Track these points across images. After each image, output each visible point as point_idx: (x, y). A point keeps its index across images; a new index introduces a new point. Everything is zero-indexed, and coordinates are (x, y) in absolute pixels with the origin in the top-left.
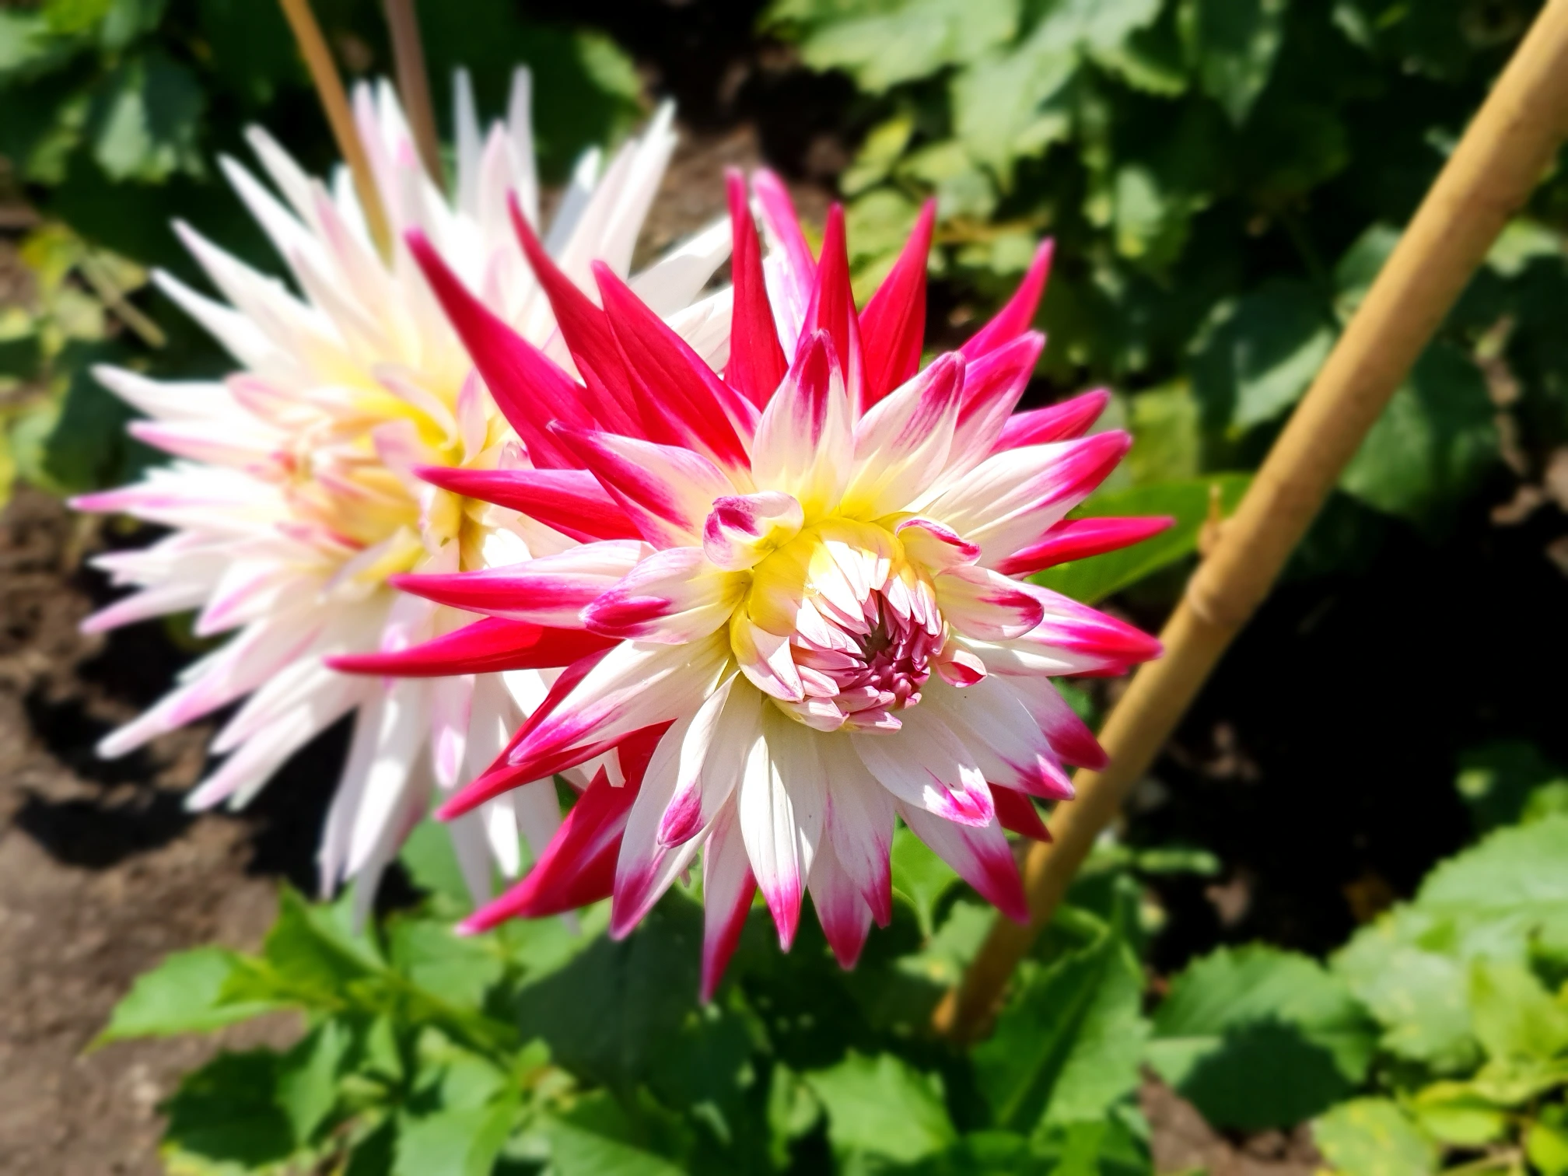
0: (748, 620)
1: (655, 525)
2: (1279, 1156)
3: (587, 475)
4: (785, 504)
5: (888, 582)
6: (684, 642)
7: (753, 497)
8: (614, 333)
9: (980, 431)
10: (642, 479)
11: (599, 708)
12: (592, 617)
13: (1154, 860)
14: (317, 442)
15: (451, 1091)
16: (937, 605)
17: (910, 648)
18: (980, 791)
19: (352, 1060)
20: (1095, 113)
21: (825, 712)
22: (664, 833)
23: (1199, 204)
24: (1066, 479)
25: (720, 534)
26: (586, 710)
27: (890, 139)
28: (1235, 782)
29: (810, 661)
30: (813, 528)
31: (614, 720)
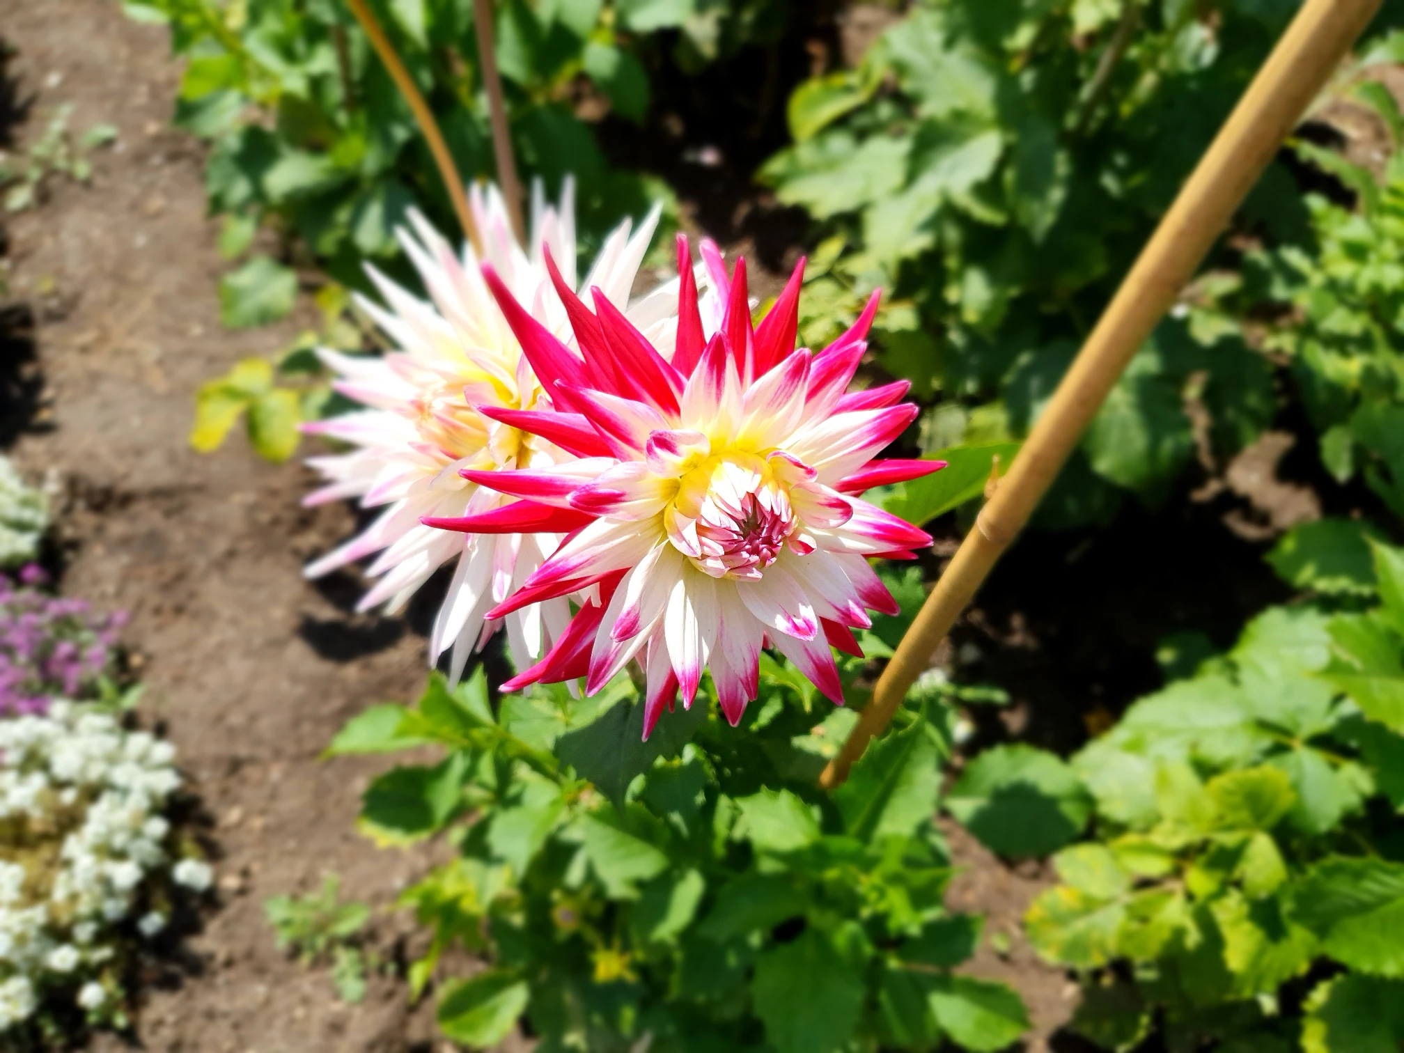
0: (675, 508)
1: (622, 449)
2: (1035, 876)
3: (582, 417)
4: (698, 438)
5: (759, 488)
6: (635, 520)
7: (676, 432)
8: (602, 331)
9: (825, 400)
10: (613, 419)
11: (582, 556)
12: (575, 499)
13: (969, 693)
14: (436, 394)
15: (528, 797)
16: (790, 505)
17: (771, 529)
18: (810, 619)
19: (469, 776)
20: (953, 234)
21: (715, 565)
22: (614, 633)
23: (1014, 292)
24: (875, 433)
25: (655, 453)
26: (573, 557)
27: (830, 249)
28: (1021, 651)
29: (709, 534)
30: (716, 455)
31: (590, 564)
